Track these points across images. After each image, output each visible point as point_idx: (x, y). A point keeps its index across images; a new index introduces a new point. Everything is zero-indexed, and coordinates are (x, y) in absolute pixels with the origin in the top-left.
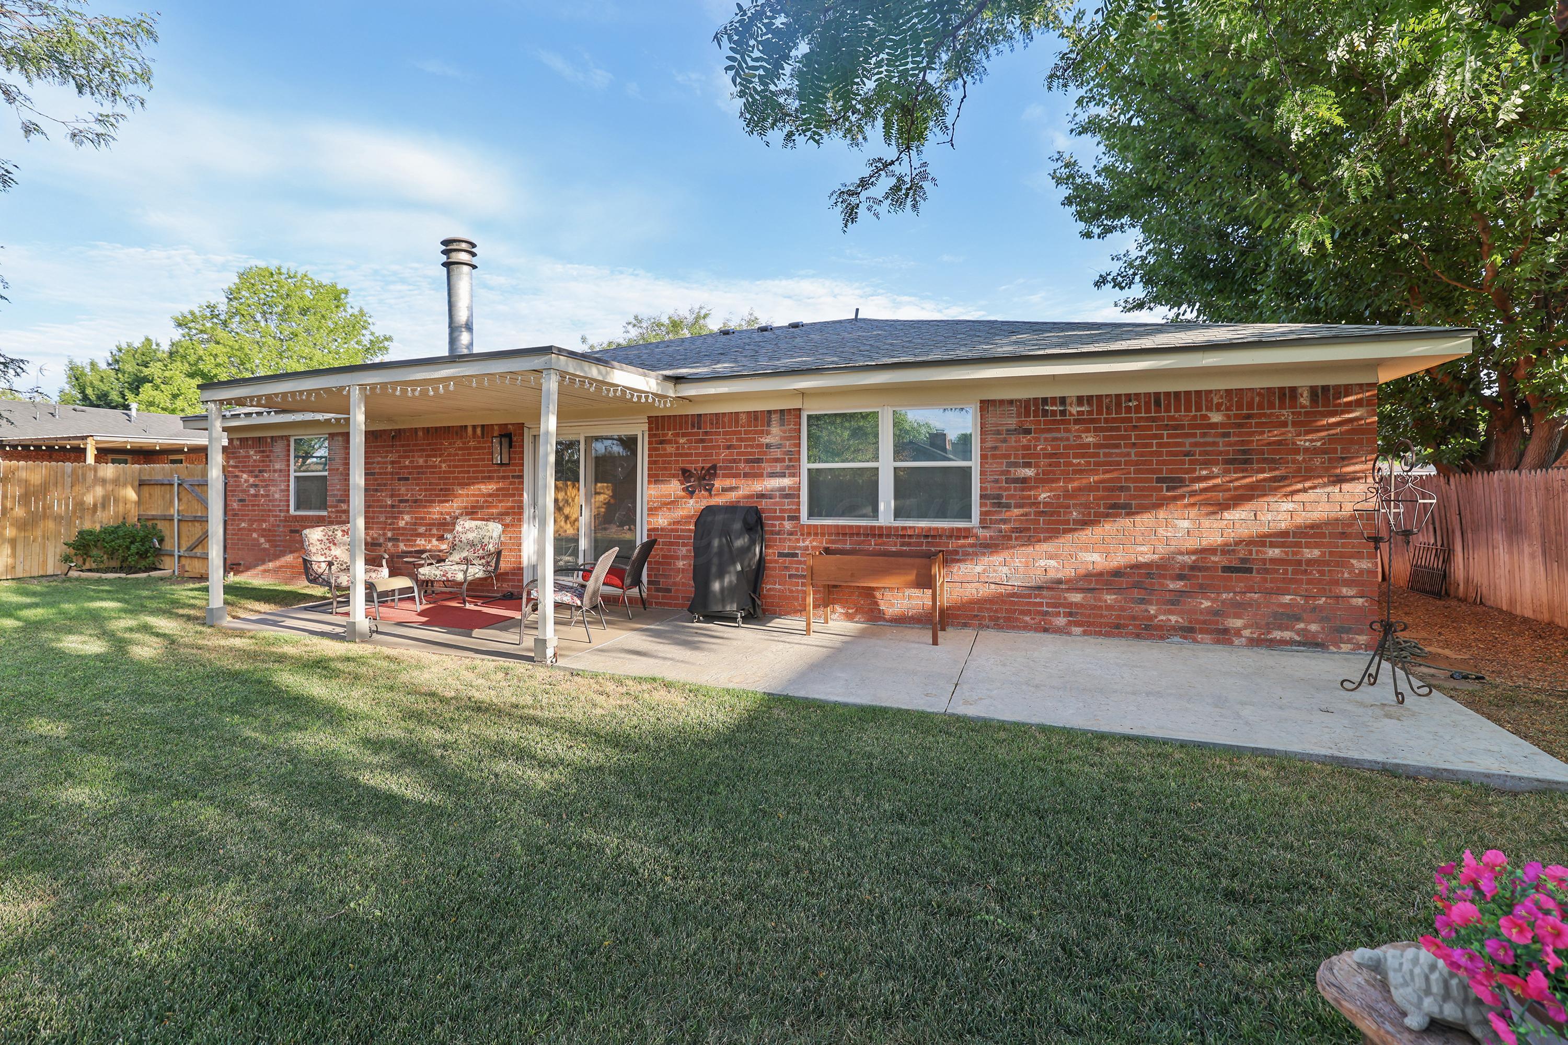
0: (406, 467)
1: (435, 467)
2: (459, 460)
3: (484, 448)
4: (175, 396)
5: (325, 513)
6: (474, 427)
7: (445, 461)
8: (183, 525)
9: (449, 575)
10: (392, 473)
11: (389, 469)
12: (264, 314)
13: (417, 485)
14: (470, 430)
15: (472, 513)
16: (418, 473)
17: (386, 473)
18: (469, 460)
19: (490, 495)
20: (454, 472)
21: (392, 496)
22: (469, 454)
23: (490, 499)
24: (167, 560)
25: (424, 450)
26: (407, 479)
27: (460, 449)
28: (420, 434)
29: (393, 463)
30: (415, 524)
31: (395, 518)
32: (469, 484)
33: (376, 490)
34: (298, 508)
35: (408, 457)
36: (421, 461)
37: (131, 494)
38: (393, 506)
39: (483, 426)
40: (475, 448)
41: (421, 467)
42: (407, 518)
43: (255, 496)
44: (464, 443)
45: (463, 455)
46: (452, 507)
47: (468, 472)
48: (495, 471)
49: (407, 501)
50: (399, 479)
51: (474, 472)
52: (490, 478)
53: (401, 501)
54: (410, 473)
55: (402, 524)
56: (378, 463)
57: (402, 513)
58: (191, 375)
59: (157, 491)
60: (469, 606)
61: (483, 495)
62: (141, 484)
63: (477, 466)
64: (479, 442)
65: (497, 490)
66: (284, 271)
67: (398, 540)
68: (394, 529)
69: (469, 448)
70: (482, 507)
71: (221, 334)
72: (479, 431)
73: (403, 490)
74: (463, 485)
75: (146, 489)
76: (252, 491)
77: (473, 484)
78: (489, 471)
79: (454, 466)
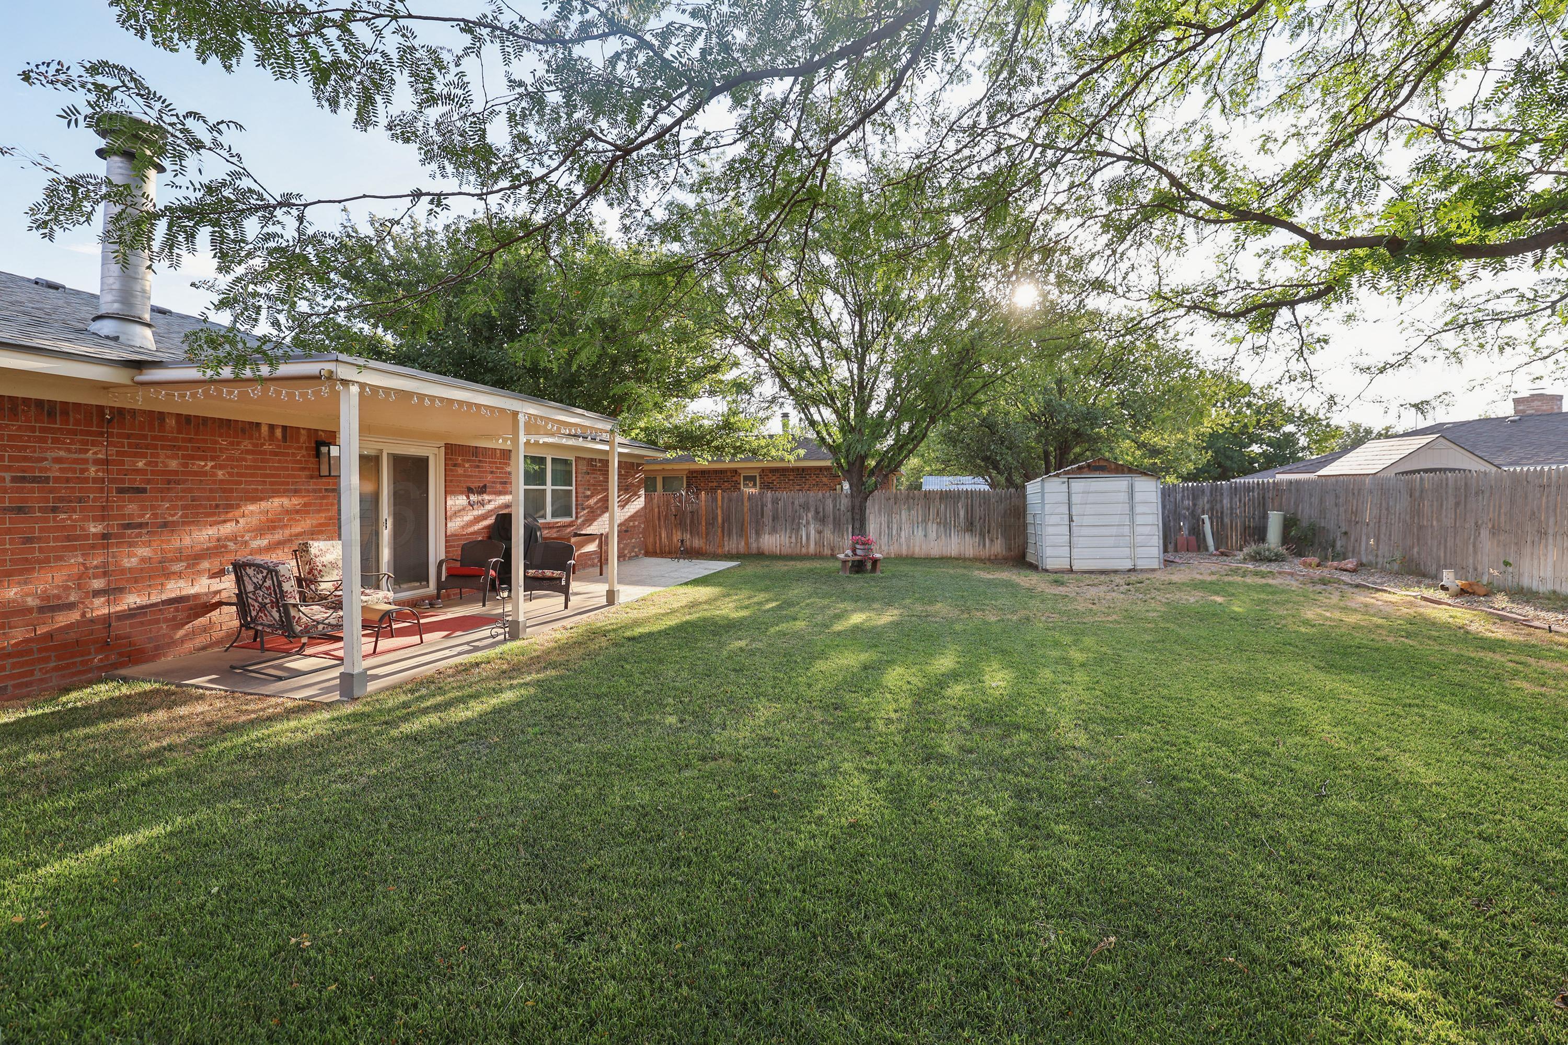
0: (138, 471)
1: (205, 474)
2: (247, 467)
6: (272, 427)
7: (221, 467)
11: (93, 473)
13: (166, 499)
14: (265, 430)
16: (169, 482)
17: (83, 480)
18: (265, 468)
19: (297, 512)
20: (238, 483)
21: (103, 519)
22: (263, 461)
23: (297, 517)
25: (179, 448)
26: (144, 490)
27: (248, 452)
28: (171, 423)
29: (97, 462)
30: (162, 559)
31: (114, 551)
32: (262, 499)
33: (53, 510)
35: (144, 456)
36: (173, 464)
38: (107, 535)
39: (284, 428)
40: (275, 453)
41: (176, 473)
42: (139, 551)
44: (255, 445)
45: (255, 460)
46: (238, 529)
47: (261, 483)
48: (303, 484)
49: (140, 526)
50: (120, 491)
51: (272, 483)
52: (296, 491)
53: (125, 527)
54: (148, 482)
55: (130, 560)
56: (57, 460)
57: (130, 544)
61: (288, 512)
64: (279, 447)
65: (305, 505)
68: (108, 574)
69: (264, 453)
70: (284, 527)
72: (278, 433)
73: (131, 508)
74: (255, 499)
77: (270, 497)
78: (295, 483)
79: (238, 474)
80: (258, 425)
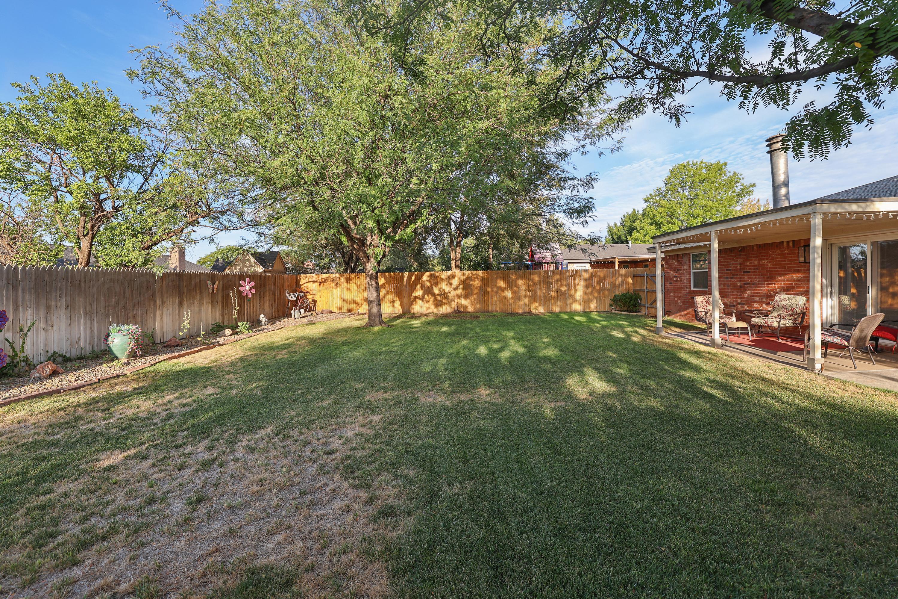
0: (748, 266)
1: (764, 265)
2: (779, 261)
3: (795, 253)
4: (645, 235)
5: (707, 290)
6: (788, 242)
7: (770, 262)
8: (649, 294)
9: (769, 323)
10: (740, 269)
11: (739, 267)
12: (682, 187)
13: (754, 275)
14: (785, 244)
15: (787, 291)
16: (755, 269)
17: (737, 270)
18: (785, 261)
19: (799, 281)
20: (775, 268)
21: (740, 281)
22: (785, 258)
23: (799, 283)
24: (643, 308)
25: (757, 257)
26: (749, 272)
27: (779, 255)
28: (755, 248)
29: (740, 264)
30: (753, 296)
31: (743, 292)
32: (785, 274)
33: (732, 278)
34: (694, 287)
35: (748, 261)
36: (756, 263)
37: (630, 280)
38: (741, 286)
39: (793, 241)
40: (789, 254)
41: (756, 265)
42: (748, 292)
43: (676, 281)
44: (781, 252)
45: (781, 258)
46: (775, 287)
47: (785, 267)
48: (802, 267)
49: (748, 284)
50: (744, 272)
51: (788, 267)
52: (798, 270)
53: (745, 284)
54: (750, 269)
55: (746, 296)
56: (733, 264)
57: (746, 290)
58: (651, 224)
59: (639, 279)
60: (780, 341)
61: (794, 281)
62: (634, 277)
63: (791, 264)
64: (791, 250)
65: (804, 277)
66: (691, 163)
67: (744, 304)
68: (741, 298)
69: (785, 254)
70: (794, 287)
71: (663, 202)
72: (791, 244)
73: (746, 278)
74: (781, 275)
75: (635, 278)
76: (675, 279)
77: (788, 274)
78: (799, 267)
79: (776, 265)
80: (783, 242)
